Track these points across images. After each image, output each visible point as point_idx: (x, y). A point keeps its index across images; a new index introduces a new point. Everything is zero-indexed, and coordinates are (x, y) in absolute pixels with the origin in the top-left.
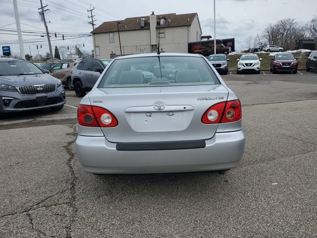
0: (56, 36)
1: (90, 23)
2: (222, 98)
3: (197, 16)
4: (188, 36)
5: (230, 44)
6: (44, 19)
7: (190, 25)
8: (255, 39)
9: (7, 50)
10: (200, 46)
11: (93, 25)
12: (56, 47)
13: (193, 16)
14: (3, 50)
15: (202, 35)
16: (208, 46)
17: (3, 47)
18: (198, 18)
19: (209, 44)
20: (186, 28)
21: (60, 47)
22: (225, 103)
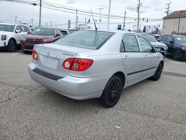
0: (143, 20)
1: (166, 12)
2: (73, 56)
6: (139, 10)
9: (120, 27)
11: (168, 13)
12: (145, 26)
14: (118, 27)
17: (118, 25)
21: (147, 26)
22: (73, 59)
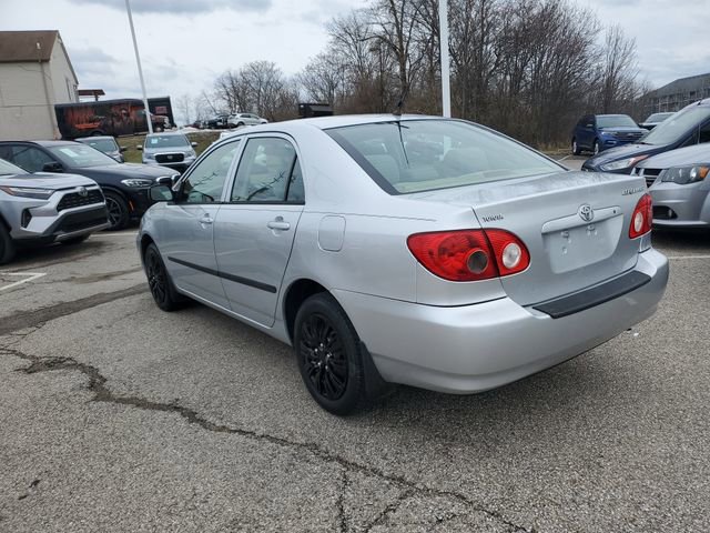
3: (59, 37)
4: (45, 87)
5: (163, 109)
7: (47, 61)
8: (198, 102)
10: (90, 115)
13: (50, 37)
15: (79, 88)
16: (113, 115)
18: (62, 44)
19: (113, 110)
20: (35, 67)
